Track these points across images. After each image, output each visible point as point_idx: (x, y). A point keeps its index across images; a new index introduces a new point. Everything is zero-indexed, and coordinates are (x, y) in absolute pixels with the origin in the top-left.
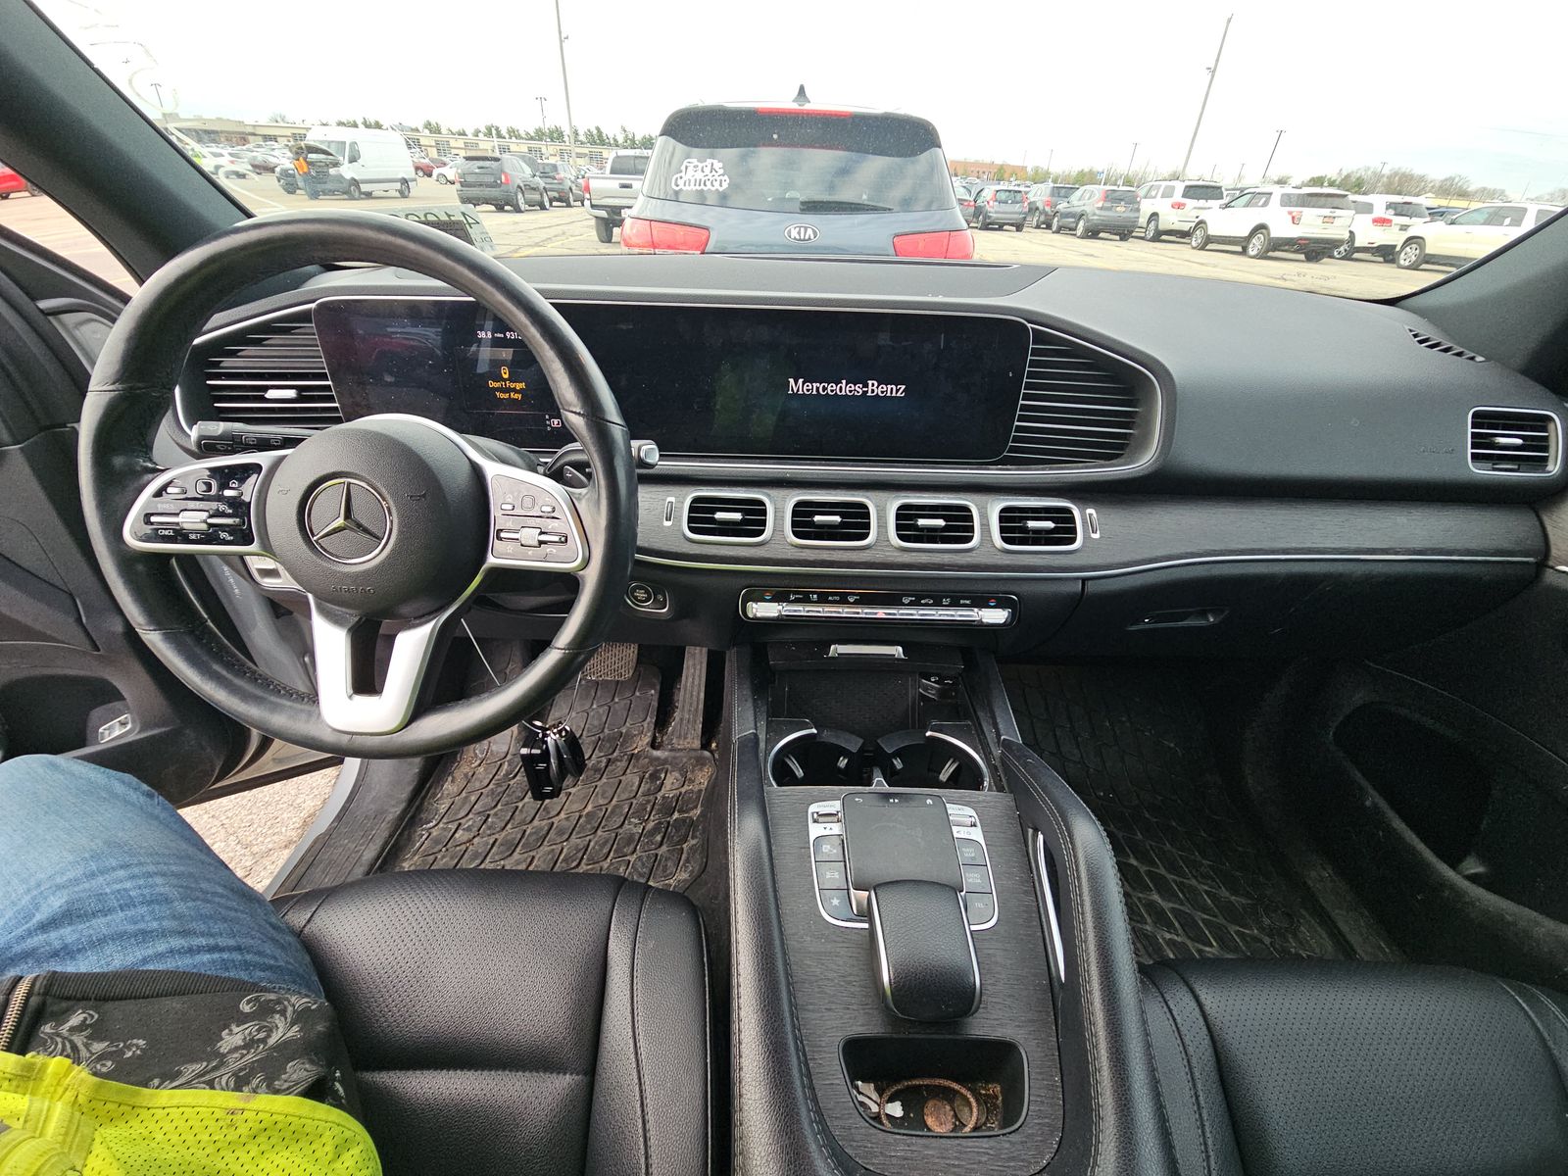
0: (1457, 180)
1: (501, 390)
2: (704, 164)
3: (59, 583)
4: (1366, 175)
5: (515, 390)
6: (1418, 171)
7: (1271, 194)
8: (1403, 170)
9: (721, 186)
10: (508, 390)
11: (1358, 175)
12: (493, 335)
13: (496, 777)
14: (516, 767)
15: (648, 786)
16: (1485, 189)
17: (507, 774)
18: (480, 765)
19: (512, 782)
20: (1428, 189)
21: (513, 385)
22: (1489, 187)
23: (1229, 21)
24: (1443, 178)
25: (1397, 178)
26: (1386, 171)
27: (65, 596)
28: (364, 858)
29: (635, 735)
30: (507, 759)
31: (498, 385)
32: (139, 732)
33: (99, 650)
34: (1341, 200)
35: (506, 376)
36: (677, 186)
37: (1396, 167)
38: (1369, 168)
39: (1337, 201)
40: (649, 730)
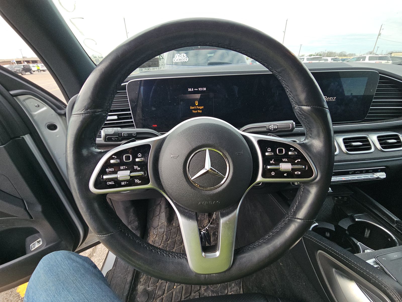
0: (343, 52)
1: (195, 110)
2: (181, 55)
3: (18, 196)
4: (322, 53)
5: (200, 109)
6: (334, 51)
7: (304, 58)
8: (330, 51)
9: (186, 60)
10: (197, 109)
11: (320, 53)
12: (194, 89)
13: (163, 241)
14: (168, 236)
15: (213, 238)
16: (350, 54)
17: (166, 239)
18: (156, 237)
19: (169, 242)
20: (336, 55)
21: (199, 108)
22: (351, 53)
23: (287, 20)
24: (340, 52)
25: (329, 54)
26: (326, 52)
27: (21, 200)
28: (128, 281)
29: (203, 220)
30: (165, 233)
31: (193, 108)
32: (46, 246)
33: (32, 219)
34: (321, 58)
35: (197, 104)
36: (174, 61)
37: (328, 51)
38: (322, 52)
39: (320, 59)
40: (207, 218)
